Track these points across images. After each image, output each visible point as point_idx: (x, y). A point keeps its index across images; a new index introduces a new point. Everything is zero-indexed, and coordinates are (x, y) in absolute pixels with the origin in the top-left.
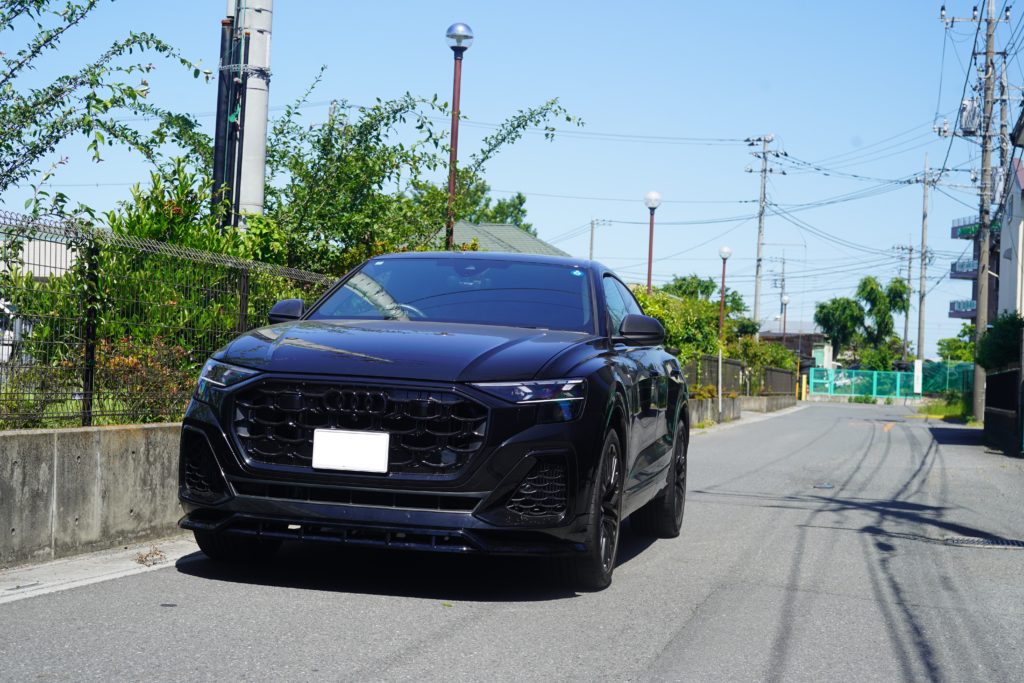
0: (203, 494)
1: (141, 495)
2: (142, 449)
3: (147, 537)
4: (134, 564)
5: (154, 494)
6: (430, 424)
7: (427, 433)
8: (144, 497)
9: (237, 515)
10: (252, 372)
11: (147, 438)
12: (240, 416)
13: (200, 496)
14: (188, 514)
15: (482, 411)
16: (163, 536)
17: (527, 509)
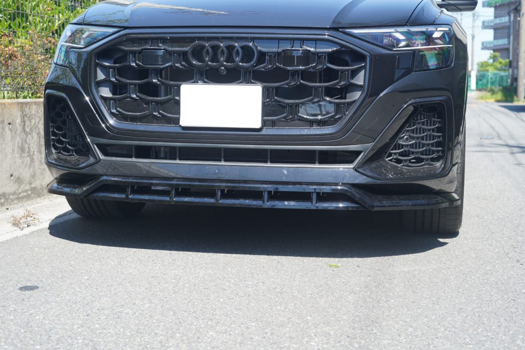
0: (69, 158)
1: (20, 161)
2: (18, 121)
3: (28, 197)
4: (9, 227)
5: (32, 160)
6: (305, 75)
7: (301, 84)
8: (23, 162)
9: (105, 178)
10: (111, 30)
11: (22, 111)
12: (101, 76)
13: (65, 161)
14: (56, 179)
15: (360, 57)
16: (43, 195)
17: (406, 161)
